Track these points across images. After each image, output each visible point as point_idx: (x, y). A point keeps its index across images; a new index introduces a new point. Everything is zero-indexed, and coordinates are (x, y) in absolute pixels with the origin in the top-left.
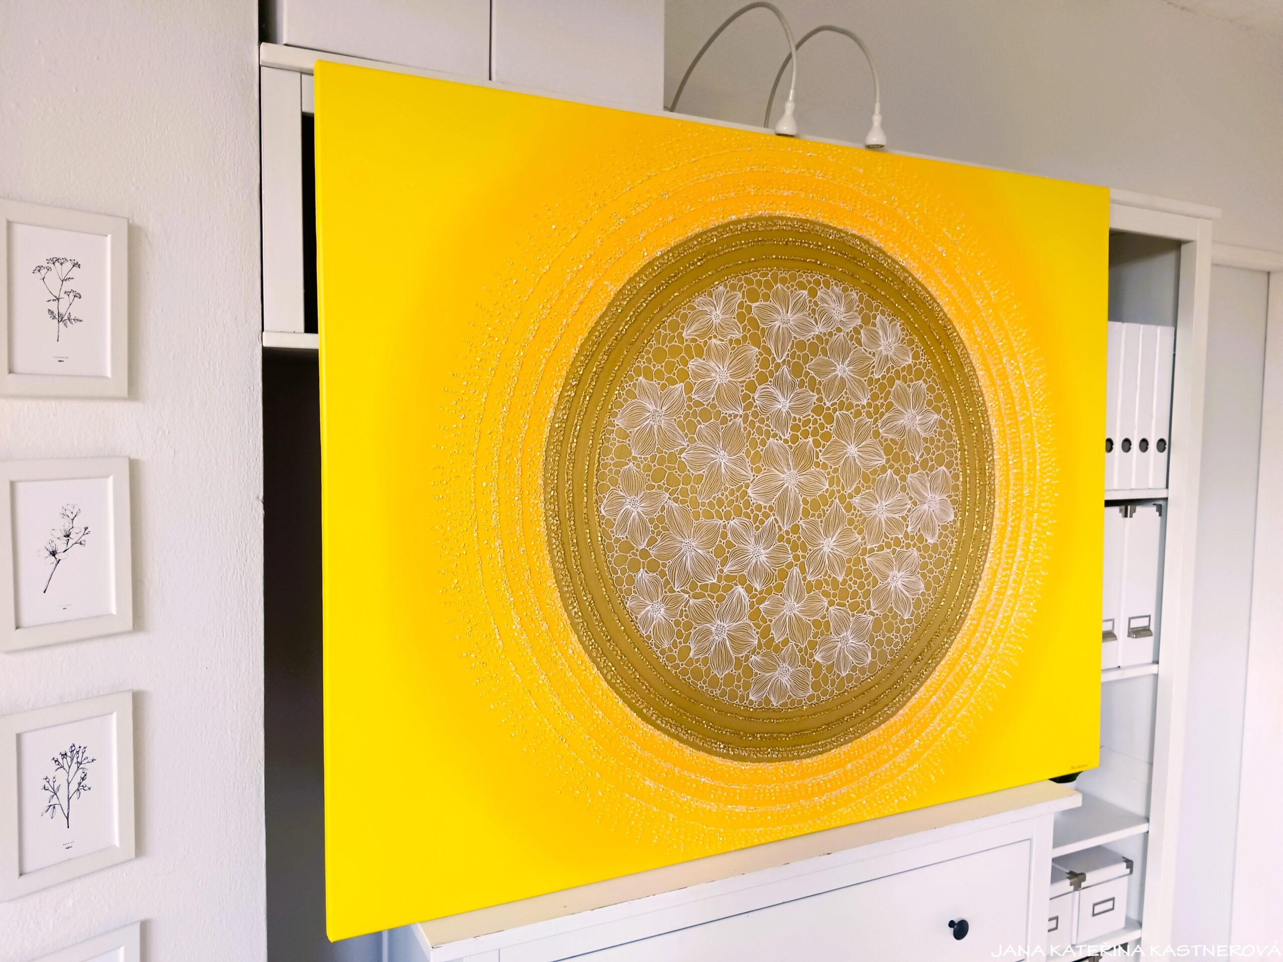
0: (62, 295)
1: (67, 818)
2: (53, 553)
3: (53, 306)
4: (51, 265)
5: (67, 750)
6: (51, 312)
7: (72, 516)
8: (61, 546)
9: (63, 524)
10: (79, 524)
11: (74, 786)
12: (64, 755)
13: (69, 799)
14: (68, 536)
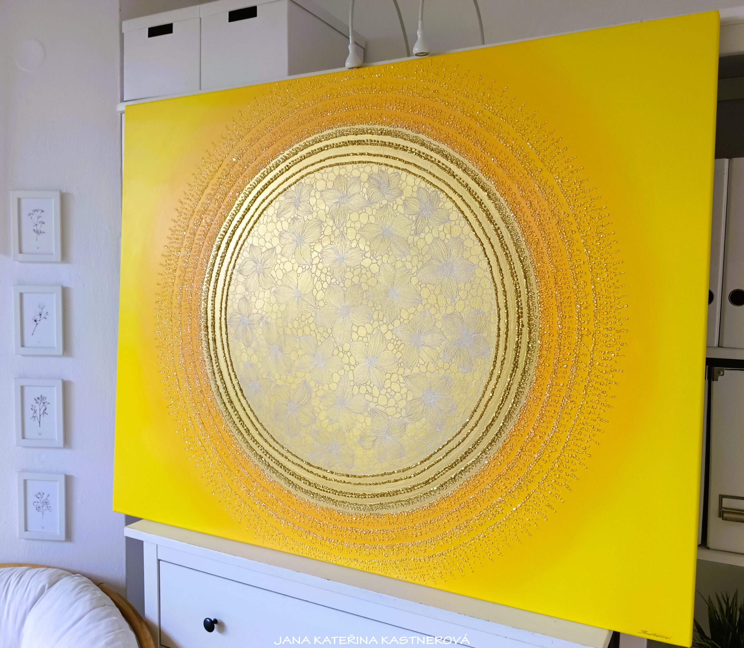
0: (38, 223)
1: (40, 423)
2: (35, 321)
3: (35, 228)
4: (34, 213)
5: (39, 396)
6: (34, 230)
7: (42, 307)
8: (38, 318)
9: (39, 310)
10: (44, 311)
11: (42, 412)
12: (38, 398)
13: (40, 416)
14: (40, 315)
